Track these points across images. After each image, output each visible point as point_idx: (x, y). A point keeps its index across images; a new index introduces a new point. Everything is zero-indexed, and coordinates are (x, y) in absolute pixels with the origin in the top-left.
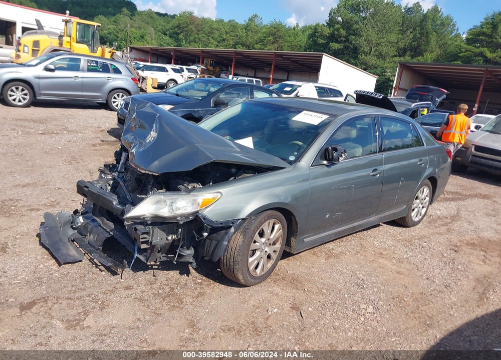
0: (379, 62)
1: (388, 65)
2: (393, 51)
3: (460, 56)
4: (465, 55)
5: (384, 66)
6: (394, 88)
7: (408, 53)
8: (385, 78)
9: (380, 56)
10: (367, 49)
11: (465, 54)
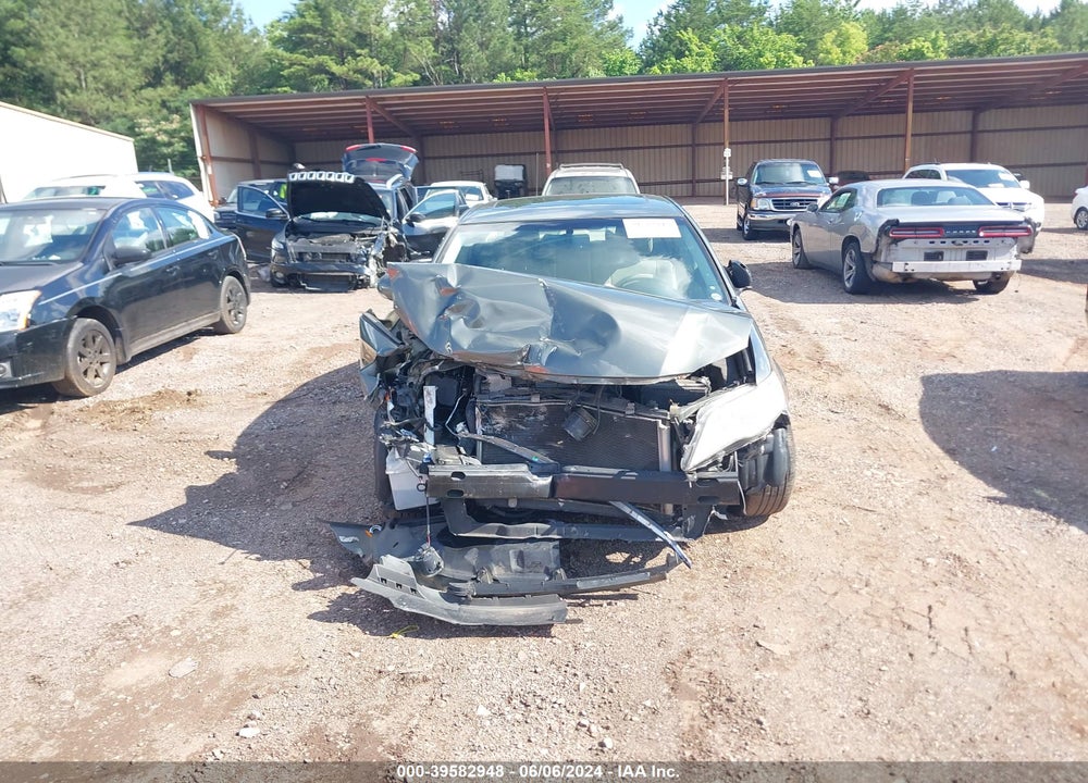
0: (113, 105)
1: (135, 109)
2: (134, 77)
3: (283, 76)
4: (294, 73)
5: (129, 112)
6: (202, 158)
7: (169, 77)
8: (143, 140)
9: (111, 90)
10: (71, 78)
11: (292, 70)
